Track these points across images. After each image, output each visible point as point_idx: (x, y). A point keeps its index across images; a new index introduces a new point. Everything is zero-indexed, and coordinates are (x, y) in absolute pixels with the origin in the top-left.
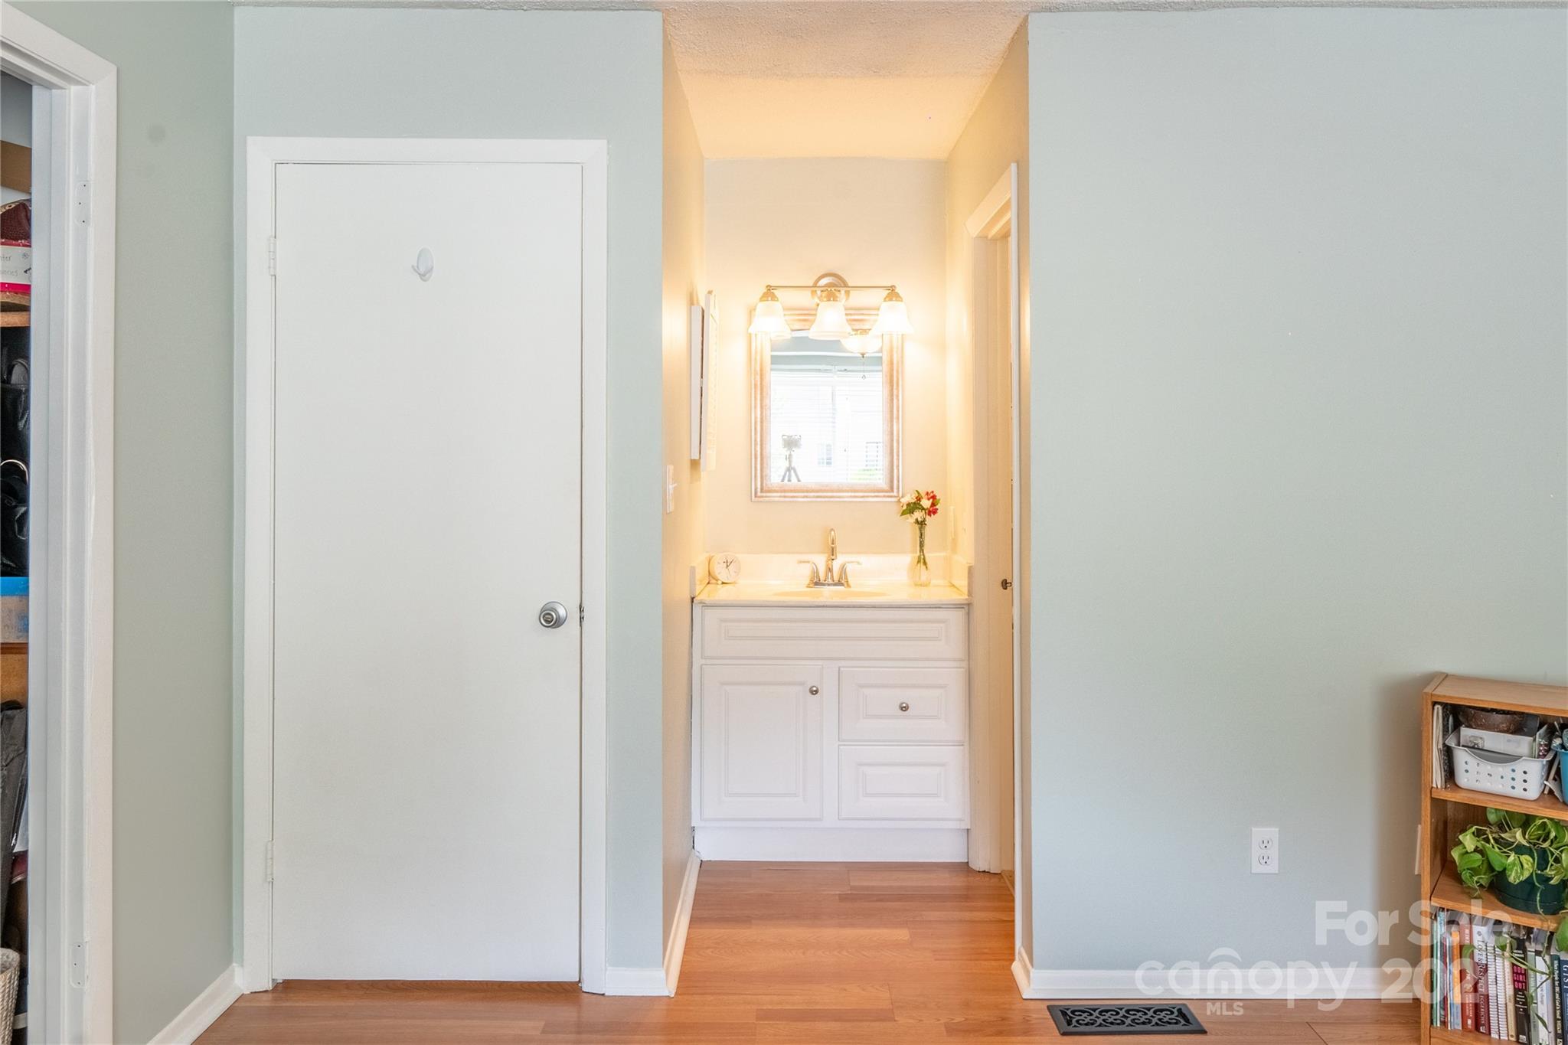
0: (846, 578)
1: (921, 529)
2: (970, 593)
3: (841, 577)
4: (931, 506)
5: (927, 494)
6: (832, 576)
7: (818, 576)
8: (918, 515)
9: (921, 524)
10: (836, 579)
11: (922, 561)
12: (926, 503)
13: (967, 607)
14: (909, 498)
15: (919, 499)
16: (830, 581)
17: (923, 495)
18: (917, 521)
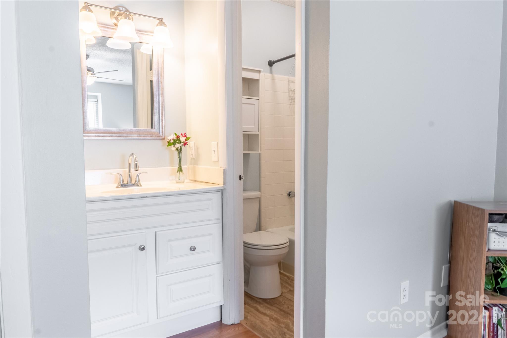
0: (139, 181)
1: (179, 153)
2: (224, 184)
3: (136, 181)
4: (185, 141)
5: (182, 134)
6: (131, 181)
7: (123, 181)
8: (178, 146)
9: (179, 150)
10: (133, 182)
11: (180, 169)
12: (183, 139)
13: (222, 191)
14: (172, 137)
15: (178, 137)
16: (130, 184)
17: (180, 135)
18: (177, 149)
